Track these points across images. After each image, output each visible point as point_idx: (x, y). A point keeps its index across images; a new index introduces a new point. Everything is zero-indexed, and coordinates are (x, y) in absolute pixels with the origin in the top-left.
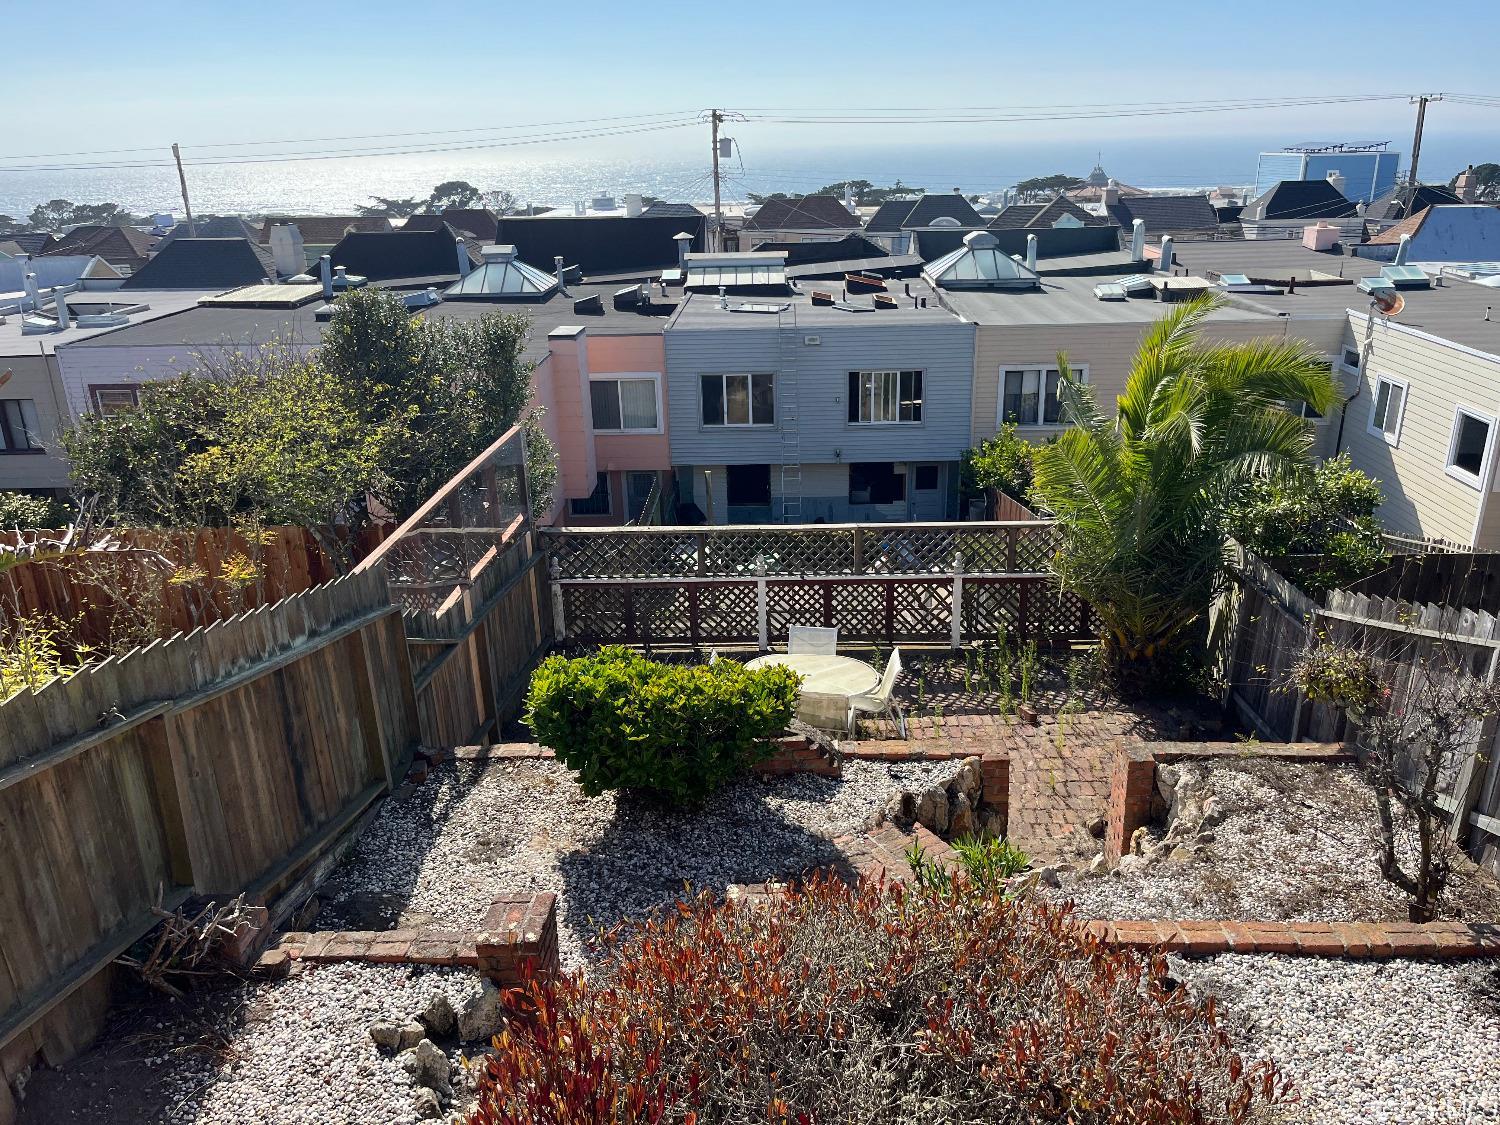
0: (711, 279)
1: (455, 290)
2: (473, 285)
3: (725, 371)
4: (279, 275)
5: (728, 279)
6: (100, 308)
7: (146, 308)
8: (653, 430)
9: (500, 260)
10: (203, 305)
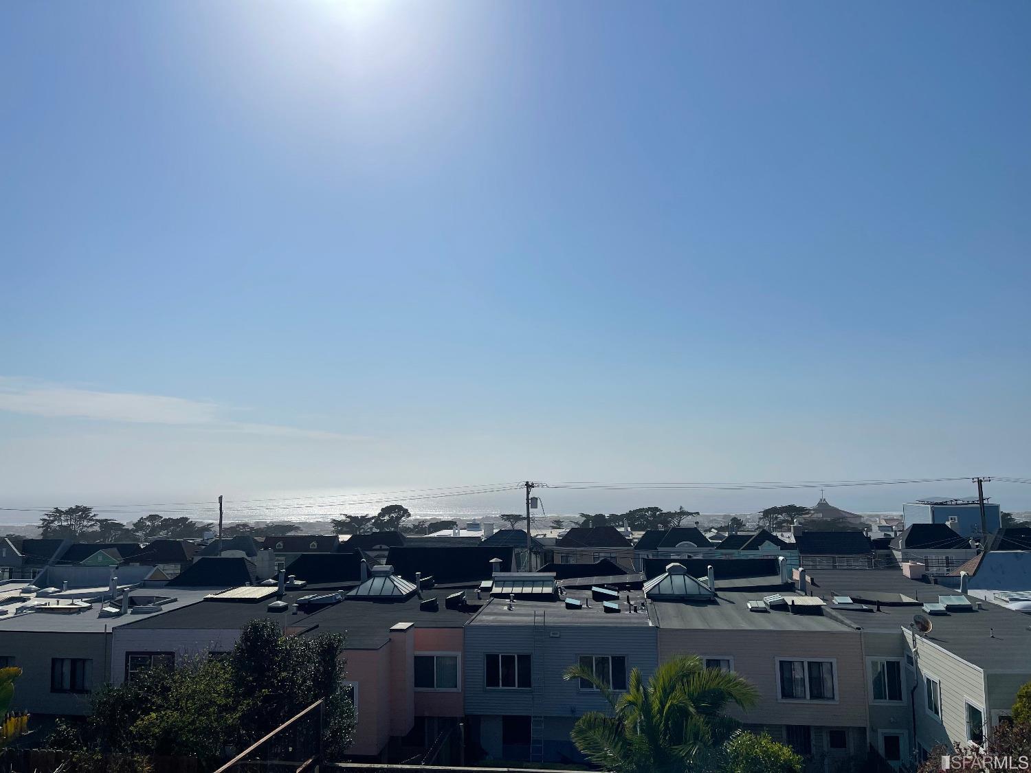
0: (507, 590)
1: (353, 593)
2: (363, 590)
3: (501, 651)
4: (257, 578)
5: (517, 590)
6: (149, 600)
7: (175, 600)
8: (454, 690)
9: (382, 575)
10: (206, 600)
